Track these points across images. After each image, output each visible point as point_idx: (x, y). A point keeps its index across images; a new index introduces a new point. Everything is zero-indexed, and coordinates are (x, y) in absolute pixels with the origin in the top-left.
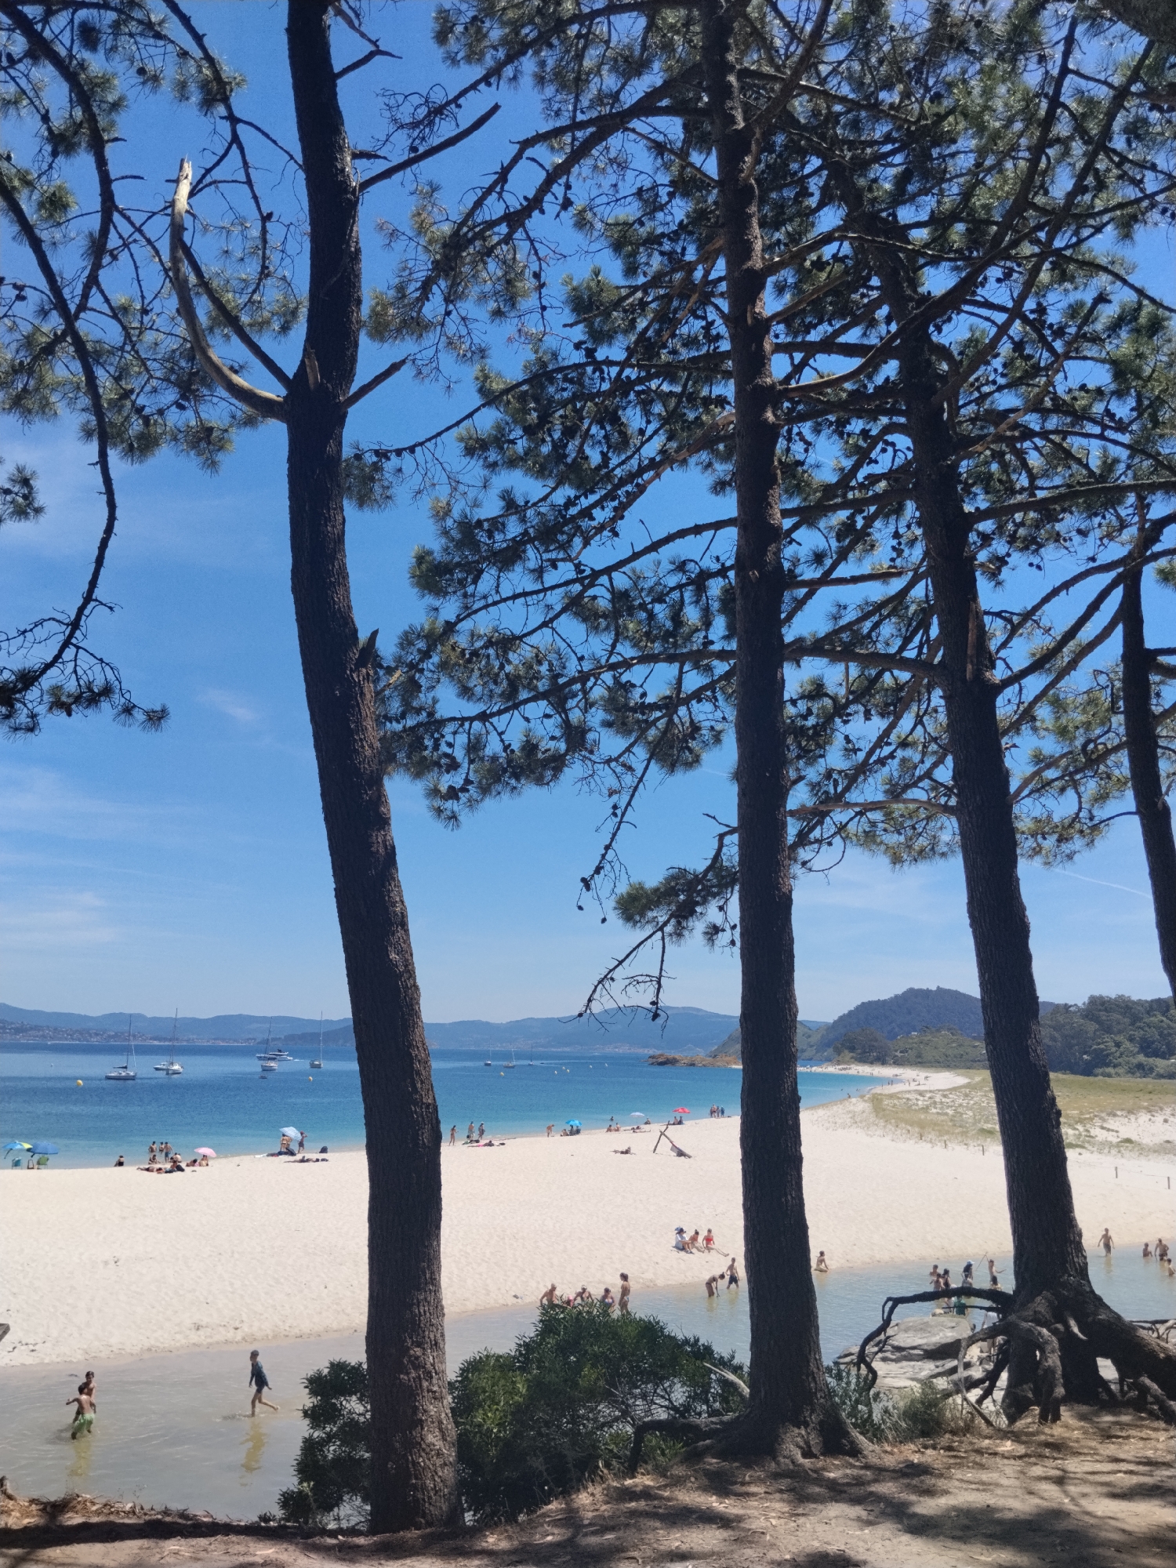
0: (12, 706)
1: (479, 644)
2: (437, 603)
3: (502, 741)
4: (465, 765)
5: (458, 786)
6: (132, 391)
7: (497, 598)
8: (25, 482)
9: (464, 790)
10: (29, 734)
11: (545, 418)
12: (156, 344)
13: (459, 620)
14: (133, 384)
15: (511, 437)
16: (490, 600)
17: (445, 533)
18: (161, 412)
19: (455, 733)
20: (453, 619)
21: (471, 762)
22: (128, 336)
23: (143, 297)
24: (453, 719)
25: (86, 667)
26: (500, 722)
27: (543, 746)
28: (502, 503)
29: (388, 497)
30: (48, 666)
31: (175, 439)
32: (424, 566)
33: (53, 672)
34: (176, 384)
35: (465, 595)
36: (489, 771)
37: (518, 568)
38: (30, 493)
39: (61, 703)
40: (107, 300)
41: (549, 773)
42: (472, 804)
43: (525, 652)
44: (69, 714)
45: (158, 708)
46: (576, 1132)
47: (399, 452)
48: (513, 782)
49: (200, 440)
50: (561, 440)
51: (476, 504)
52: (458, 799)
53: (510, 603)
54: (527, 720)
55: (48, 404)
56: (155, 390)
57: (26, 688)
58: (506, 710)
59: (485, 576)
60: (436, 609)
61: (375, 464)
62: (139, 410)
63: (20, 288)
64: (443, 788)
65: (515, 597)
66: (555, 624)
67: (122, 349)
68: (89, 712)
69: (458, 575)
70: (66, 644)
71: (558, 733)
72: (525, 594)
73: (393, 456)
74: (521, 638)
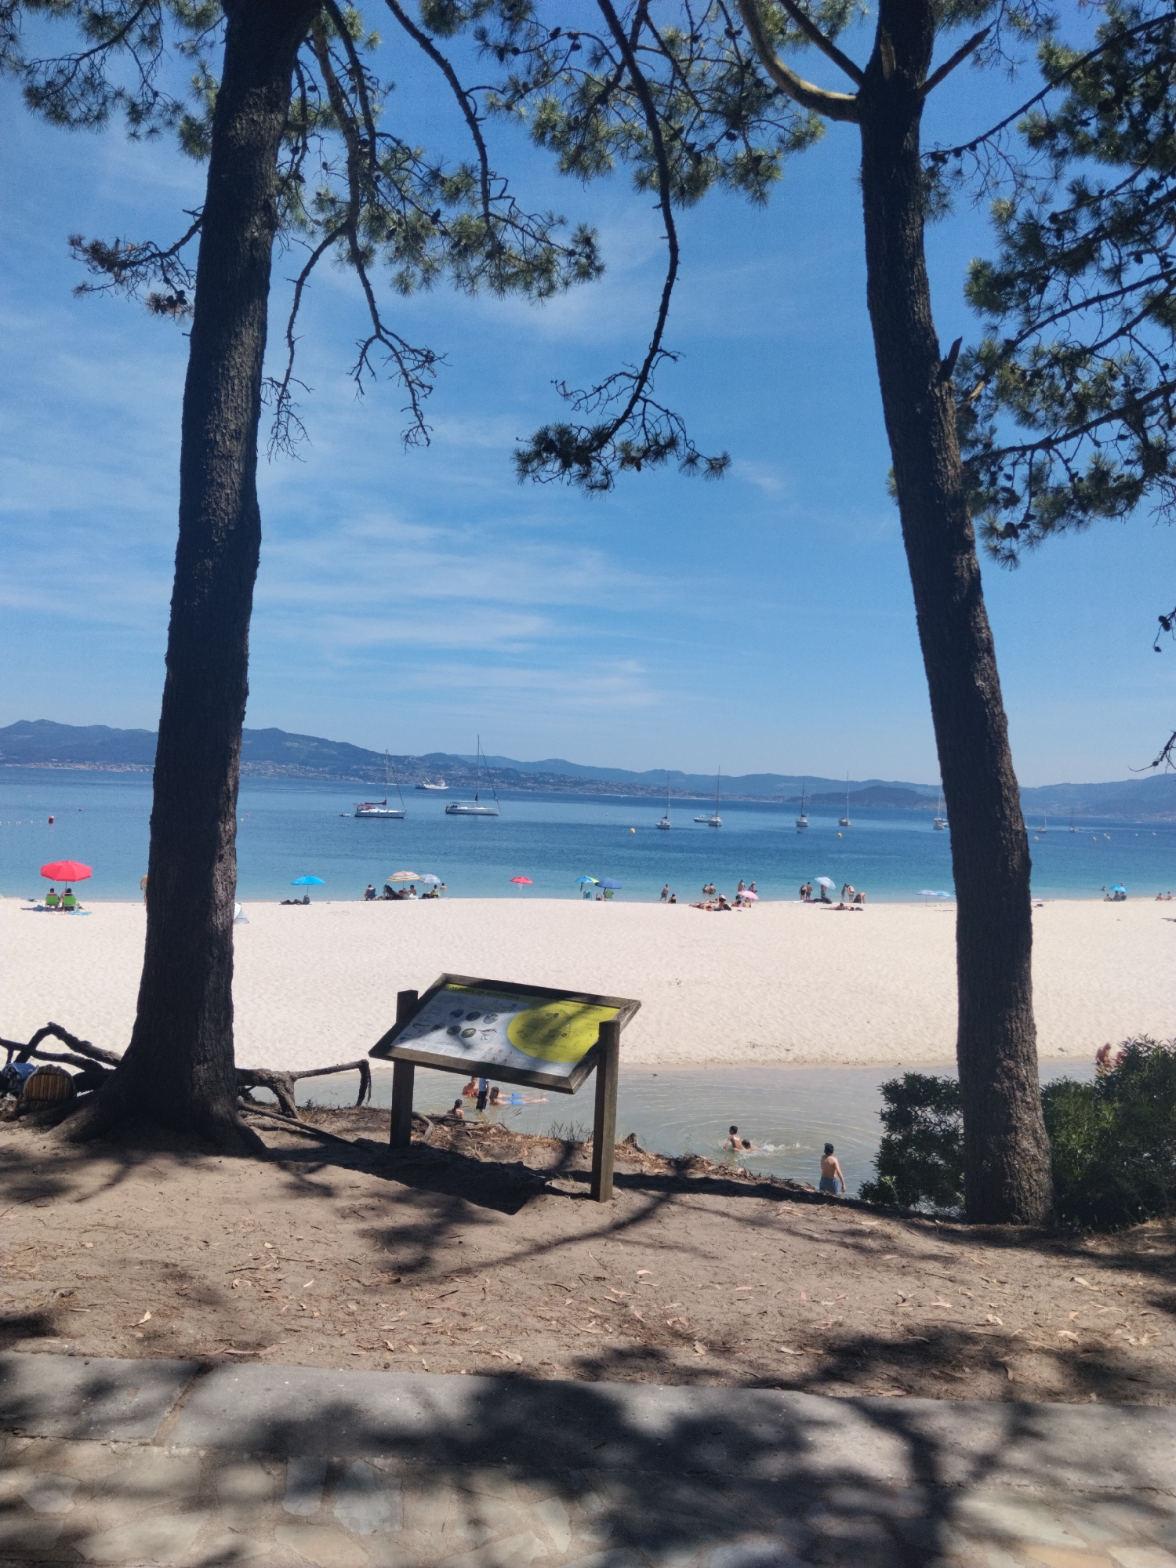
0: (589, 464)
1: (1041, 363)
2: (996, 320)
3: (1068, 469)
4: (1026, 499)
5: (1016, 523)
6: (681, 130)
7: (1067, 306)
8: (587, 241)
9: (1024, 526)
10: (603, 491)
11: (1123, 89)
12: (704, 74)
13: (1022, 336)
14: (683, 121)
15: (1084, 117)
16: (1058, 310)
17: (1008, 239)
18: (711, 147)
19: (1014, 464)
20: (1013, 336)
21: (1033, 494)
22: (676, 70)
23: (692, 23)
24: (1012, 449)
25: (653, 420)
26: (1066, 448)
27: (1116, 472)
28: (1072, 197)
29: (945, 206)
30: (620, 422)
31: (724, 174)
32: (982, 281)
33: (624, 427)
34: (723, 114)
35: (1027, 309)
36: (1053, 504)
37: (1090, 271)
38: (592, 251)
39: (631, 459)
40: (656, 35)
41: (1121, 505)
42: (1033, 540)
43: (1097, 366)
44: (639, 469)
45: (719, 455)
46: (1120, 897)
47: (958, 152)
48: (1079, 514)
49: (748, 172)
50: (1141, 114)
51: (1045, 200)
52: (1017, 536)
53: (1081, 310)
54: (1097, 444)
55: (603, 157)
56: (703, 126)
57: (601, 446)
58: (1075, 434)
59: (1052, 284)
60: (995, 328)
61: (931, 169)
62: (690, 148)
63: (573, 36)
64: (1000, 526)
65: (1087, 303)
66: (1134, 330)
67: (671, 87)
68: (657, 465)
69: (1020, 285)
70: (635, 398)
71: (1134, 456)
72: (1100, 298)
73: (951, 158)
74: (1092, 351)
